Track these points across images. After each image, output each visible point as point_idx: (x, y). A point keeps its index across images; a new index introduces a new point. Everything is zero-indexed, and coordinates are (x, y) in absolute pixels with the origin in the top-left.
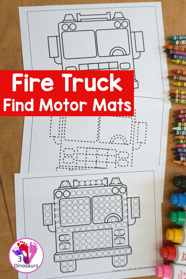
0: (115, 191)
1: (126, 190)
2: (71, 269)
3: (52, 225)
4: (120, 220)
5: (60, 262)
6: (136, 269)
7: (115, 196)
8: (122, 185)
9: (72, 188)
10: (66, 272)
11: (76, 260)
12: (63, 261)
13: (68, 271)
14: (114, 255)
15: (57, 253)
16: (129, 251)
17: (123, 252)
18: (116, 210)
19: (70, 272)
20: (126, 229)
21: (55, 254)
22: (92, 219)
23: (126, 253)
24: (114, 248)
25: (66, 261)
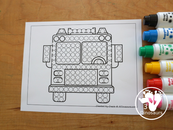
0: (102, 38)
1: (111, 38)
2: (61, 100)
3: (50, 62)
4: (105, 63)
5: (53, 92)
6: (117, 107)
7: (101, 42)
8: (108, 34)
9: (67, 35)
10: (57, 101)
11: (66, 93)
12: (56, 92)
13: (59, 101)
14: (99, 92)
15: (51, 85)
16: (111, 90)
17: (106, 90)
18: (101, 54)
19: (60, 102)
20: (110, 71)
21: (50, 86)
22: (81, 60)
23: (109, 92)
24: (98, 86)
25: (58, 92)
